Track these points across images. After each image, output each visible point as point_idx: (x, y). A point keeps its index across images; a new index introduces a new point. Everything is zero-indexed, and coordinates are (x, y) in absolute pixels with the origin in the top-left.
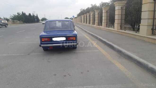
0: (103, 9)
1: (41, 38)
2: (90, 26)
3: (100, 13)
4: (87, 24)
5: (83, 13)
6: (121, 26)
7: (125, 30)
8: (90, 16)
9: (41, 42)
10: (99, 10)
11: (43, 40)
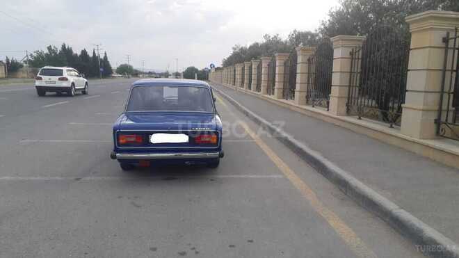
0: (298, 53)
1: (118, 133)
2: (260, 97)
3: (289, 64)
4: (252, 91)
5: (240, 57)
6: (347, 105)
7: (360, 118)
8: (259, 68)
9: (115, 146)
10: (288, 54)
11: (121, 141)
